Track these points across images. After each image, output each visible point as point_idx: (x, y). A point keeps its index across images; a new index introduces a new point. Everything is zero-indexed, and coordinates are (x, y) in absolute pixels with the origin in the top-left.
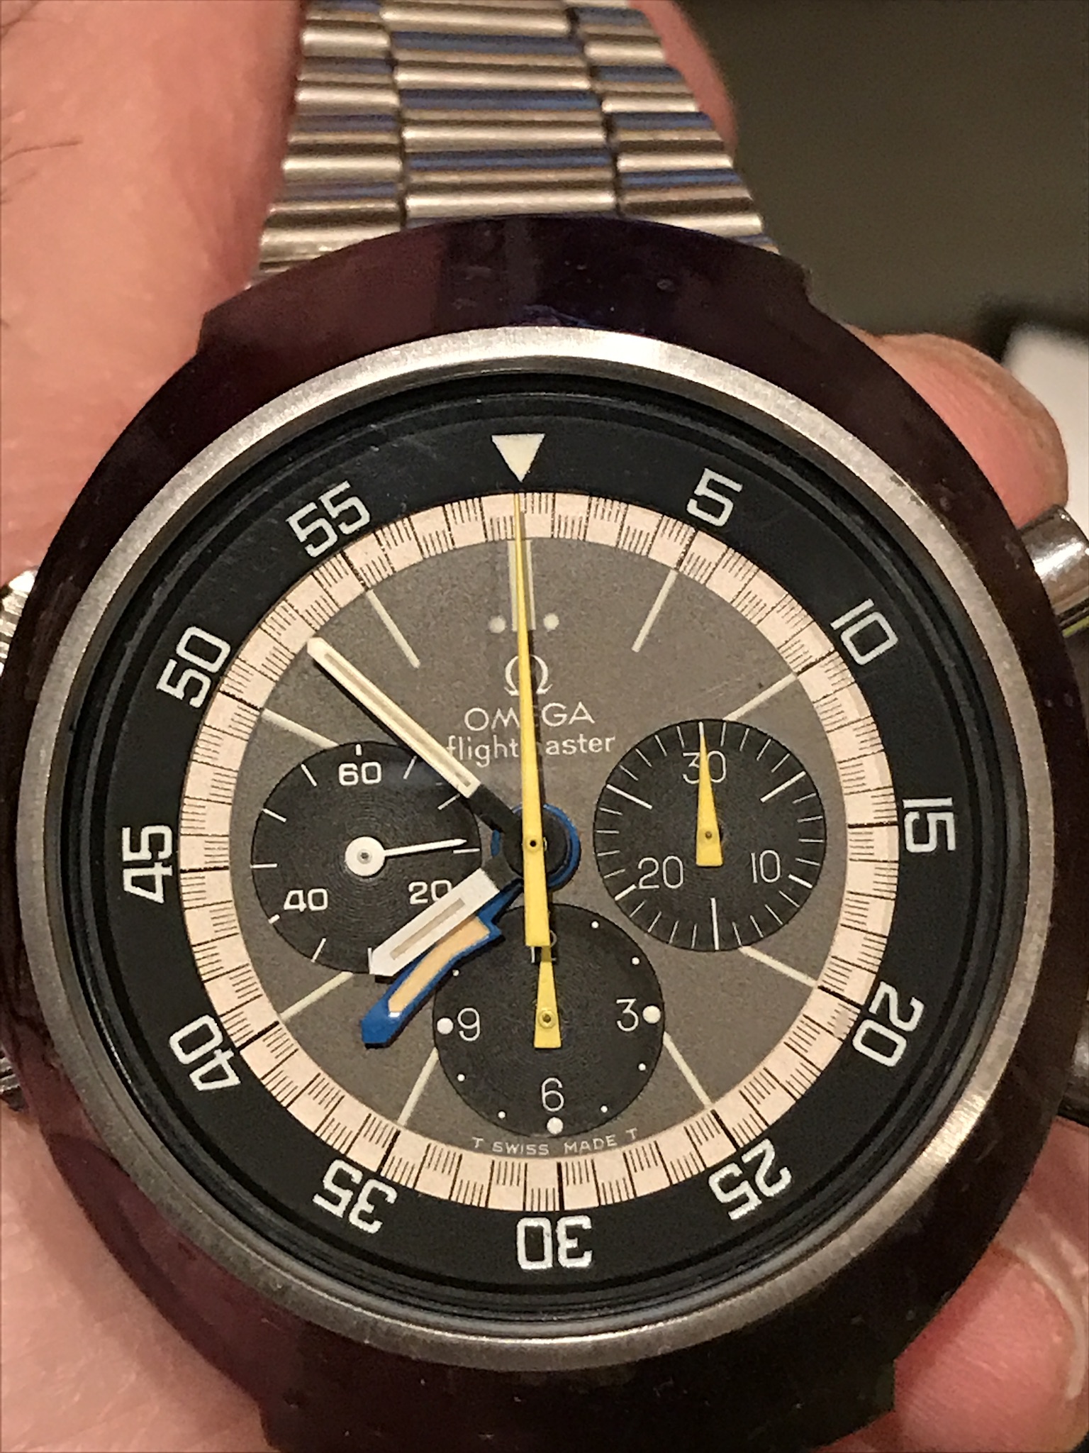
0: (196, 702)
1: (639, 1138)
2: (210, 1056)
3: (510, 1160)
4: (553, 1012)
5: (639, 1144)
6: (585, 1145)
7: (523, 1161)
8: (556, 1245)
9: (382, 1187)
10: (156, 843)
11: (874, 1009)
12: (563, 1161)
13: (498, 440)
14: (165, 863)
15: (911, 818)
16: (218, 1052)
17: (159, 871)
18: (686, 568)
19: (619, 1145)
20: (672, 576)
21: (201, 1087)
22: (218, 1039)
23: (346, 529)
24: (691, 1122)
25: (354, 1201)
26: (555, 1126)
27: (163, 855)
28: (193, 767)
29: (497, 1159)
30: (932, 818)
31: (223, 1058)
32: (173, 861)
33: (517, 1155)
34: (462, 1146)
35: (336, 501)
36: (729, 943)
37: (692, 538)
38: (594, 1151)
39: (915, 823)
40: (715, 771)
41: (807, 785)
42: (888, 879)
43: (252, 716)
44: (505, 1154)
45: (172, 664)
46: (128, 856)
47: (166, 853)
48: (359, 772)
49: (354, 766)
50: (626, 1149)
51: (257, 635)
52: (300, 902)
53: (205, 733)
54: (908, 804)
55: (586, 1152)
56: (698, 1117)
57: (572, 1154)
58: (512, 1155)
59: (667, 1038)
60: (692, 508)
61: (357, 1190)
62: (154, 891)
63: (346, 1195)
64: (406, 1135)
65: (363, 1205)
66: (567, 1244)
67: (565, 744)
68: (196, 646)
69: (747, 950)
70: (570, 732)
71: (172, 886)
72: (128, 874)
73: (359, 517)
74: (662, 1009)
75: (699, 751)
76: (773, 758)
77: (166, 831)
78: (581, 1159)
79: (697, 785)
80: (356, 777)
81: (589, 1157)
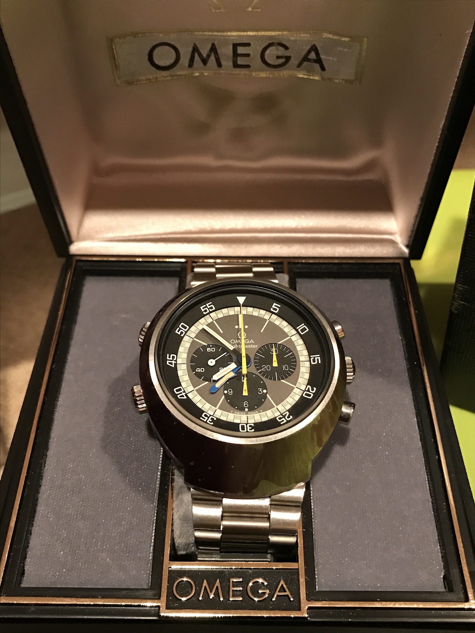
0: (182, 335)
1: (263, 412)
2: (181, 393)
3: (238, 415)
4: (246, 389)
5: (263, 413)
6: (252, 413)
7: (240, 415)
8: (247, 428)
9: (213, 417)
10: (173, 357)
11: (307, 390)
12: (248, 415)
13: (237, 297)
14: (175, 361)
15: (312, 359)
16: (183, 393)
17: (173, 362)
18: (270, 320)
19: (259, 413)
20: (268, 321)
21: (179, 398)
22: (183, 391)
23: (211, 310)
24: (272, 409)
25: (208, 419)
26: (246, 410)
27: (174, 359)
28: (180, 347)
29: (235, 415)
30: (316, 358)
31: (184, 394)
32: (176, 361)
33: (239, 414)
34: (229, 412)
35: (209, 305)
36: (279, 379)
37: (272, 315)
38: (254, 414)
39: (313, 359)
40: (276, 351)
41: (293, 354)
42: (308, 370)
43: (192, 339)
44: (237, 414)
45: (178, 328)
46: (168, 358)
47: (175, 359)
48: (211, 349)
49: (210, 348)
50: (260, 414)
51: (193, 326)
52: (199, 370)
53: (183, 342)
54: (311, 356)
55: (252, 414)
56: (274, 408)
57: (250, 414)
58: (238, 414)
59: (268, 395)
60: (272, 310)
61: (208, 418)
62: (172, 365)
63: (206, 418)
64: (218, 410)
65: (210, 420)
66: (249, 428)
67: (249, 346)
68: (183, 326)
69: (282, 381)
70: (250, 344)
71: (176, 364)
72: (168, 362)
73: (213, 308)
74: (267, 390)
75: (273, 348)
76: (286, 350)
77: (175, 356)
78: (252, 415)
79: (273, 354)
80: (210, 350)
81: (253, 415)
